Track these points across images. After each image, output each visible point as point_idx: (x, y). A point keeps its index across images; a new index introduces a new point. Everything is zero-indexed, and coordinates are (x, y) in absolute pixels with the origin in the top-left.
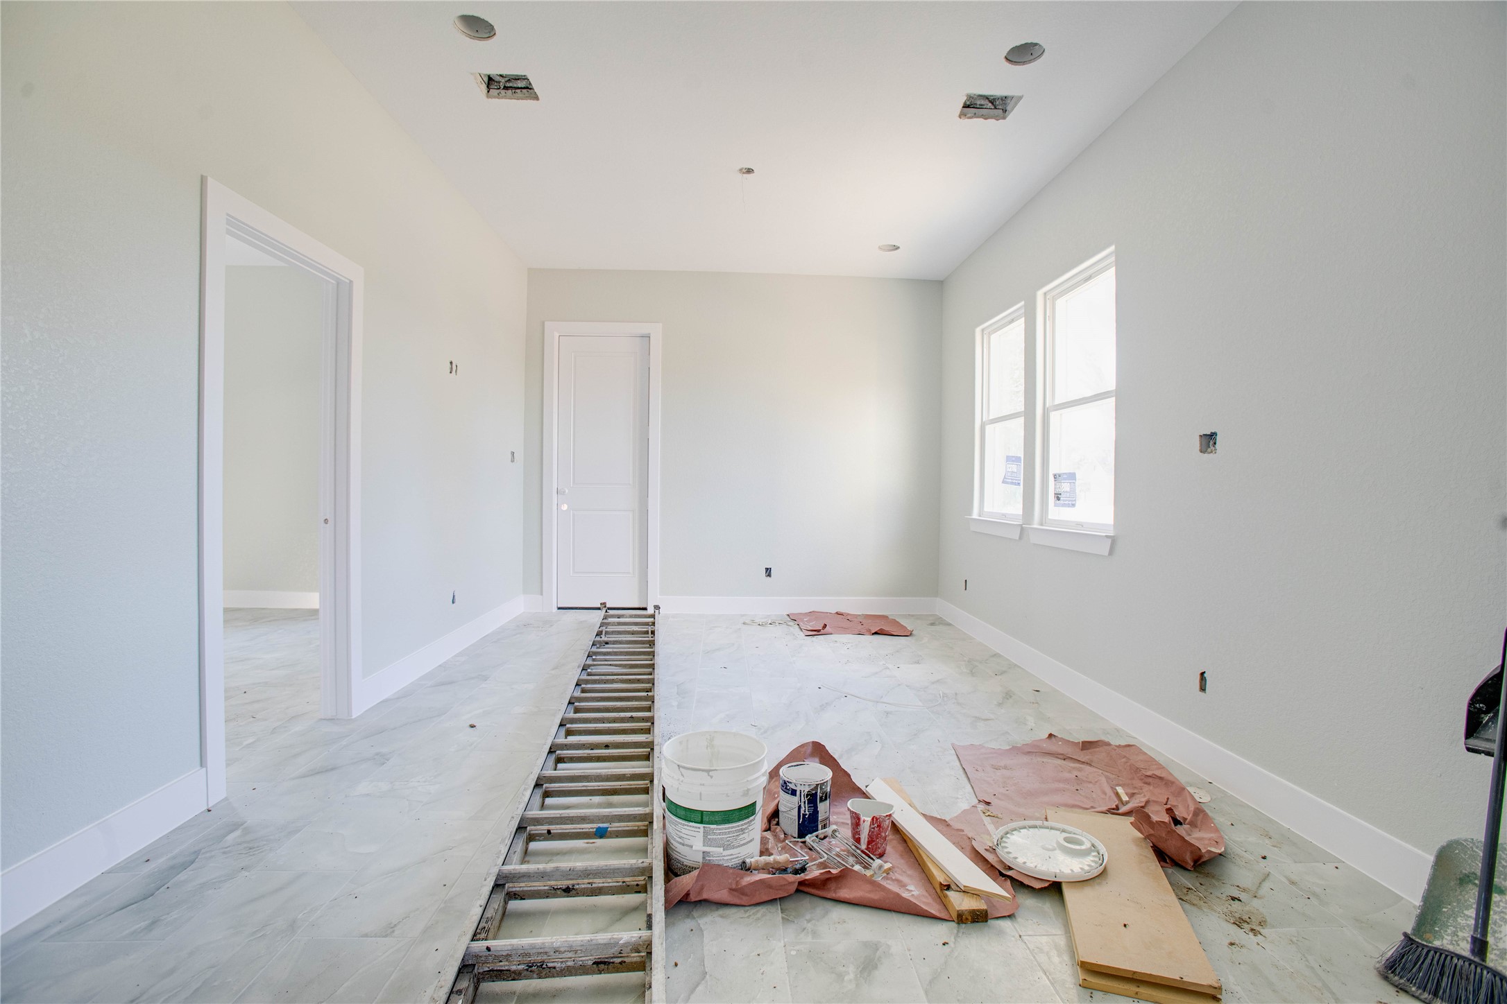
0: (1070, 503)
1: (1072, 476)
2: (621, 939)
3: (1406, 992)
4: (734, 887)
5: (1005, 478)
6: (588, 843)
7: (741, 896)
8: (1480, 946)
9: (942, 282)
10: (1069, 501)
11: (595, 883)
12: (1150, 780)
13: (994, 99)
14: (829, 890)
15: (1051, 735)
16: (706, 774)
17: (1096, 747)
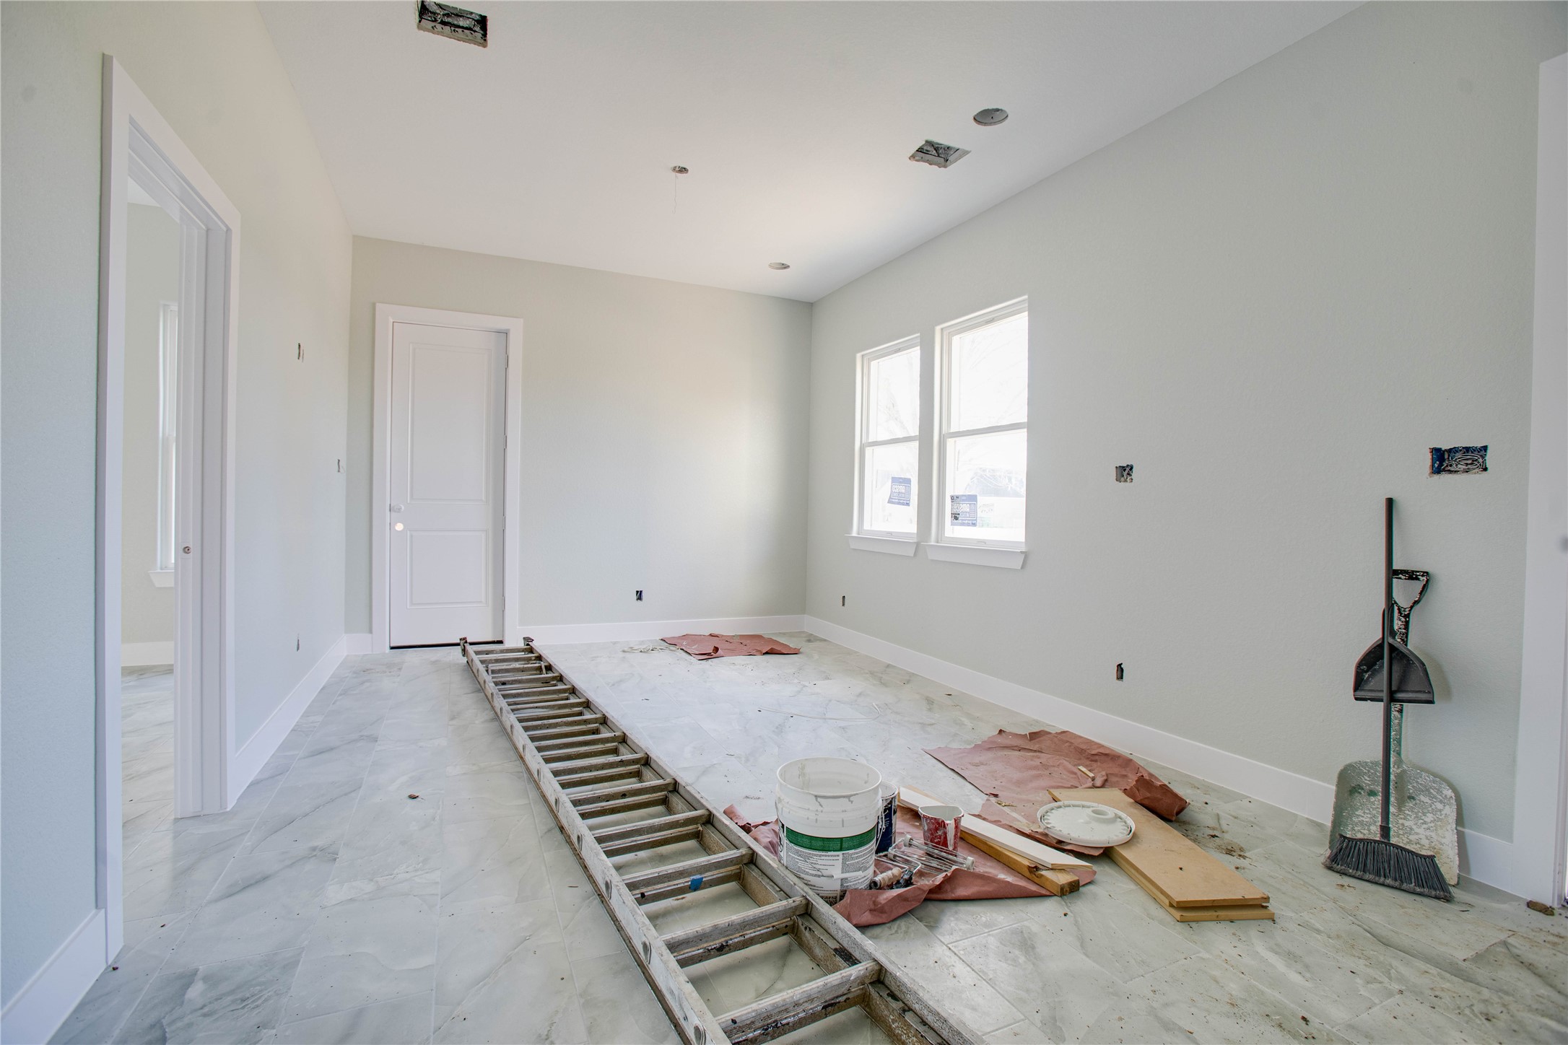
0: (970, 522)
1: (973, 498)
2: (851, 975)
3: (1346, 874)
4: (872, 907)
5: (890, 498)
6: (678, 899)
7: (880, 915)
8: (1385, 830)
9: (812, 303)
10: (969, 520)
11: (746, 934)
12: (1097, 757)
13: (938, 148)
14: (946, 892)
15: (1001, 731)
16: (846, 800)
17: (1040, 737)
